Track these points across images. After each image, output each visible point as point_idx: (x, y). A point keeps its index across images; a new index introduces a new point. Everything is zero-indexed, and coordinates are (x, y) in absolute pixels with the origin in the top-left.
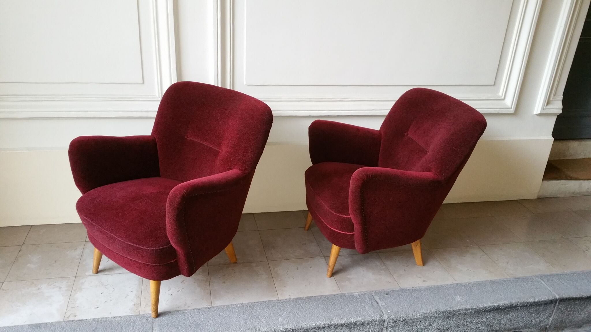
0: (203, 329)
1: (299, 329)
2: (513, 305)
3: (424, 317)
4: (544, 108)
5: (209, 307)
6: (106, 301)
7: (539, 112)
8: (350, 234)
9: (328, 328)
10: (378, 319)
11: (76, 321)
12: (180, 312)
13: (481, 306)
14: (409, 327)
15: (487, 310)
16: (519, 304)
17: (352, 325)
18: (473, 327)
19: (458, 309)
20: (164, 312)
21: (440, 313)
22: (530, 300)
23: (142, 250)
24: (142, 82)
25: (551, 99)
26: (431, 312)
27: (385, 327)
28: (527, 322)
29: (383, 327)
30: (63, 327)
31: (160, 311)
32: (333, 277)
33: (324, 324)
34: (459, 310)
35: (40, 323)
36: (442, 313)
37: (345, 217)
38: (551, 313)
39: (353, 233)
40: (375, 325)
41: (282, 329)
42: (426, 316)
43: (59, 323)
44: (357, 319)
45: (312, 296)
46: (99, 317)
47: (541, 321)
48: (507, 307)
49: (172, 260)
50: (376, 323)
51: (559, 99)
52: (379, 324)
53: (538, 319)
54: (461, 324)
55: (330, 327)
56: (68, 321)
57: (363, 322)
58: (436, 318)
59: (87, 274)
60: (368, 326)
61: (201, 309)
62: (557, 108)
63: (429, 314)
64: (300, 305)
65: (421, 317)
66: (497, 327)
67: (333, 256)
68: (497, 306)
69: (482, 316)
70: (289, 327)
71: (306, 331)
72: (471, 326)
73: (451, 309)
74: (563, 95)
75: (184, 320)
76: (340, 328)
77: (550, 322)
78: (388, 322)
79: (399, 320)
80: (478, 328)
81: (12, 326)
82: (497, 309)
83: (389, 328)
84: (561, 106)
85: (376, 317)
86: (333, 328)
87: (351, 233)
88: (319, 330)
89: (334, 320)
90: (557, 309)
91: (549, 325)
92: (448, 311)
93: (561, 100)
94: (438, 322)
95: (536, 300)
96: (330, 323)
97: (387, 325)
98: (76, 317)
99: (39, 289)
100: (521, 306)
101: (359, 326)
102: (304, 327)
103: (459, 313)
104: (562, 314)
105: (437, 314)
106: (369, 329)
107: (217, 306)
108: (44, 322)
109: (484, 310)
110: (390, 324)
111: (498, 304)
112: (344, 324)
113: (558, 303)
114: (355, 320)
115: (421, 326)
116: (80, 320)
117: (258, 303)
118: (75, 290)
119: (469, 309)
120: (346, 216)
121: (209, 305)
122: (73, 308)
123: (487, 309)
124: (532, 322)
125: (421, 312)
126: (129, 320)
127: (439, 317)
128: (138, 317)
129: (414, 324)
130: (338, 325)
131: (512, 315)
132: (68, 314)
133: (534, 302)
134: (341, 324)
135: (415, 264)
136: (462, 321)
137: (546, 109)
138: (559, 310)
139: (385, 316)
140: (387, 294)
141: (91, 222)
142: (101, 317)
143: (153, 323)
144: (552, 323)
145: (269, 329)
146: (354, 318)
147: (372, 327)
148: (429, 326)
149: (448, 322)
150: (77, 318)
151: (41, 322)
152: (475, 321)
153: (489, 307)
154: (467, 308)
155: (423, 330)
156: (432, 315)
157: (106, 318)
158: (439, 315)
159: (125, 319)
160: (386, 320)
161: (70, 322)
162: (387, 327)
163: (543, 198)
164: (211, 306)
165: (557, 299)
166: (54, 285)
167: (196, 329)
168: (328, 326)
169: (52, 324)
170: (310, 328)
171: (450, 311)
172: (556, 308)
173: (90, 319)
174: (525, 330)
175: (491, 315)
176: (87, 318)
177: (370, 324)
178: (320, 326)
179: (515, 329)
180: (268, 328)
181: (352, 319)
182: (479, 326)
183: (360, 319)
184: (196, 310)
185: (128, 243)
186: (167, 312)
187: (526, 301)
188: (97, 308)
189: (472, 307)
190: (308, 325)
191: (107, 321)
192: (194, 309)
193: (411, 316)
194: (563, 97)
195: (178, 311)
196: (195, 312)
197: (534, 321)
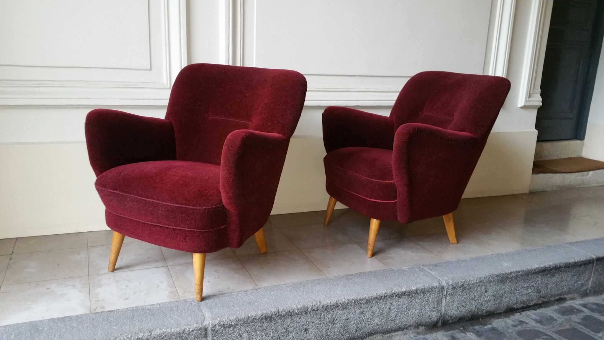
0: (259, 306)
1: (361, 300)
2: (557, 265)
3: (480, 282)
4: (527, 100)
5: (255, 288)
6: (135, 293)
7: (523, 104)
8: (393, 203)
9: (390, 298)
10: (437, 286)
11: (107, 312)
12: (225, 295)
13: (529, 268)
14: (467, 294)
15: (536, 272)
16: (562, 264)
17: (413, 293)
18: (524, 292)
19: (509, 272)
20: (208, 296)
21: (495, 276)
22: (571, 260)
23: (192, 210)
24: (149, 67)
25: (532, 92)
26: (486, 276)
27: (444, 295)
28: (570, 286)
29: (443, 295)
30: (92, 318)
31: (204, 294)
32: (373, 258)
33: (386, 293)
34: (511, 273)
35: (62, 317)
36: (496, 276)
37: (387, 183)
38: (591, 275)
39: (396, 201)
40: (435, 292)
41: (343, 300)
42: (482, 280)
43: (85, 315)
44: (417, 287)
45: (361, 273)
46: (133, 306)
47: (582, 285)
48: (552, 268)
49: (221, 226)
50: (436, 290)
51: (538, 92)
52: (439, 292)
53: (580, 283)
54: (513, 289)
55: (391, 296)
56: (96, 313)
57: (423, 290)
58: (491, 282)
59: (102, 272)
60: (428, 294)
61: (248, 290)
62: (538, 100)
63: (484, 278)
64: (352, 280)
65: (477, 282)
66: (545, 292)
67: (373, 232)
68: (544, 267)
69: (532, 279)
70: (350, 297)
71: (368, 301)
72: (522, 291)
73: (504, 272)
74: (540, 89)
75: (233, 300)
76: (401, 297)
77: (590, 286)
78: (447, 289)
79: (457, 286)
80: (529, 294)
81: (29, 322)
82: (545, 271)
83: (448, 296)
84: (540, 99)
85: (435, 284)
86: (394, 297)
87: (394, 201)
88: (381, 300)
89: (395, 289)
90: (596, 270)
91: (589, 289)
92: (502, 274)
93: (539, 93)
94: (493, 288)
95: (576, 261)
96: (391, 292)
97: (447, 292)
98: (104, 308)
99: (48, 289)
100: (565, 267)
101: (420, 295)
102: (366, 297)
103: (511, 276)
104: (599, 276)
105: (492, 278)
106: (429, 298)
107: (265, 287)
108: (67, 316)
109: (533, 272)
110: (449, 291)
111: (544, 265)
112: (406, 292)
113: (595, 263)
114: (416, 288)
115: (478, 293)
116: (110, 311)
117: (307, 282)
118: (93, 287)
119: (519, 272)
120: (389, 182)
121: (255, 287)
122: (97, 301)
123: (535, 270)
124: (575, 285)
125: (477, 276)
126: (170, 306)
127: (494, 281)
128: (179, 302)
129: (472, 290)
130: (399, 293)
131: (557, 278)
132: (93, 307)
133: (575, 263)
134: (402, 292)
135: (448, 242)
136: (514, 286)
137: (528, 101)
138: (597, 271)
139: (444, 282)
140: (435, 266)
141: (121, 193)
142: (137, 306)
143: (199, 306)
144: (591, 287)
145: (331, 301)
146: (414, 286)
147: (432, 295)
148: (485, 292)
149: (502, 287)
150: (107, 309)
151: (64, 316)
152: (525, 286)
153: (537, 268)
154: (518, 270)
155: (480, 297)
156: (488, 279)
157: (142, 307)
158: (494, 279)
159: (165, 306)
160: (445, 287)
161: (99, 314)
162: (446, 295)
163: (534, 192)
164: (258, 287)
165: (594, 259)
166: (66, 284)
167: (251, 307)
168: (390, 295)
169: (78, 317)
170: (372, 298)
171: (503, 274)
172: (594, 269)
173: (122, 309)
174: (568, 296)
175: (539, 278)
176: (119, 309)
177: (431, 292)
178: (382, 295)
179: (560, 295)
180: (329, 300)
181: (411, 286)
182: (530, 292)
183: (420, 286)
184: (242, 292)
185: (175, 205)
186: (211, 295)
187: (568, 261)
188: (127, 299)
189: (521, 269)
190: (369, 295)
191: (143, 309)
192: (241, 291)
193: (468, 281)
194: (540, 90)
195: (223, 294)
196: (242, 293)
197: (576, 284)
